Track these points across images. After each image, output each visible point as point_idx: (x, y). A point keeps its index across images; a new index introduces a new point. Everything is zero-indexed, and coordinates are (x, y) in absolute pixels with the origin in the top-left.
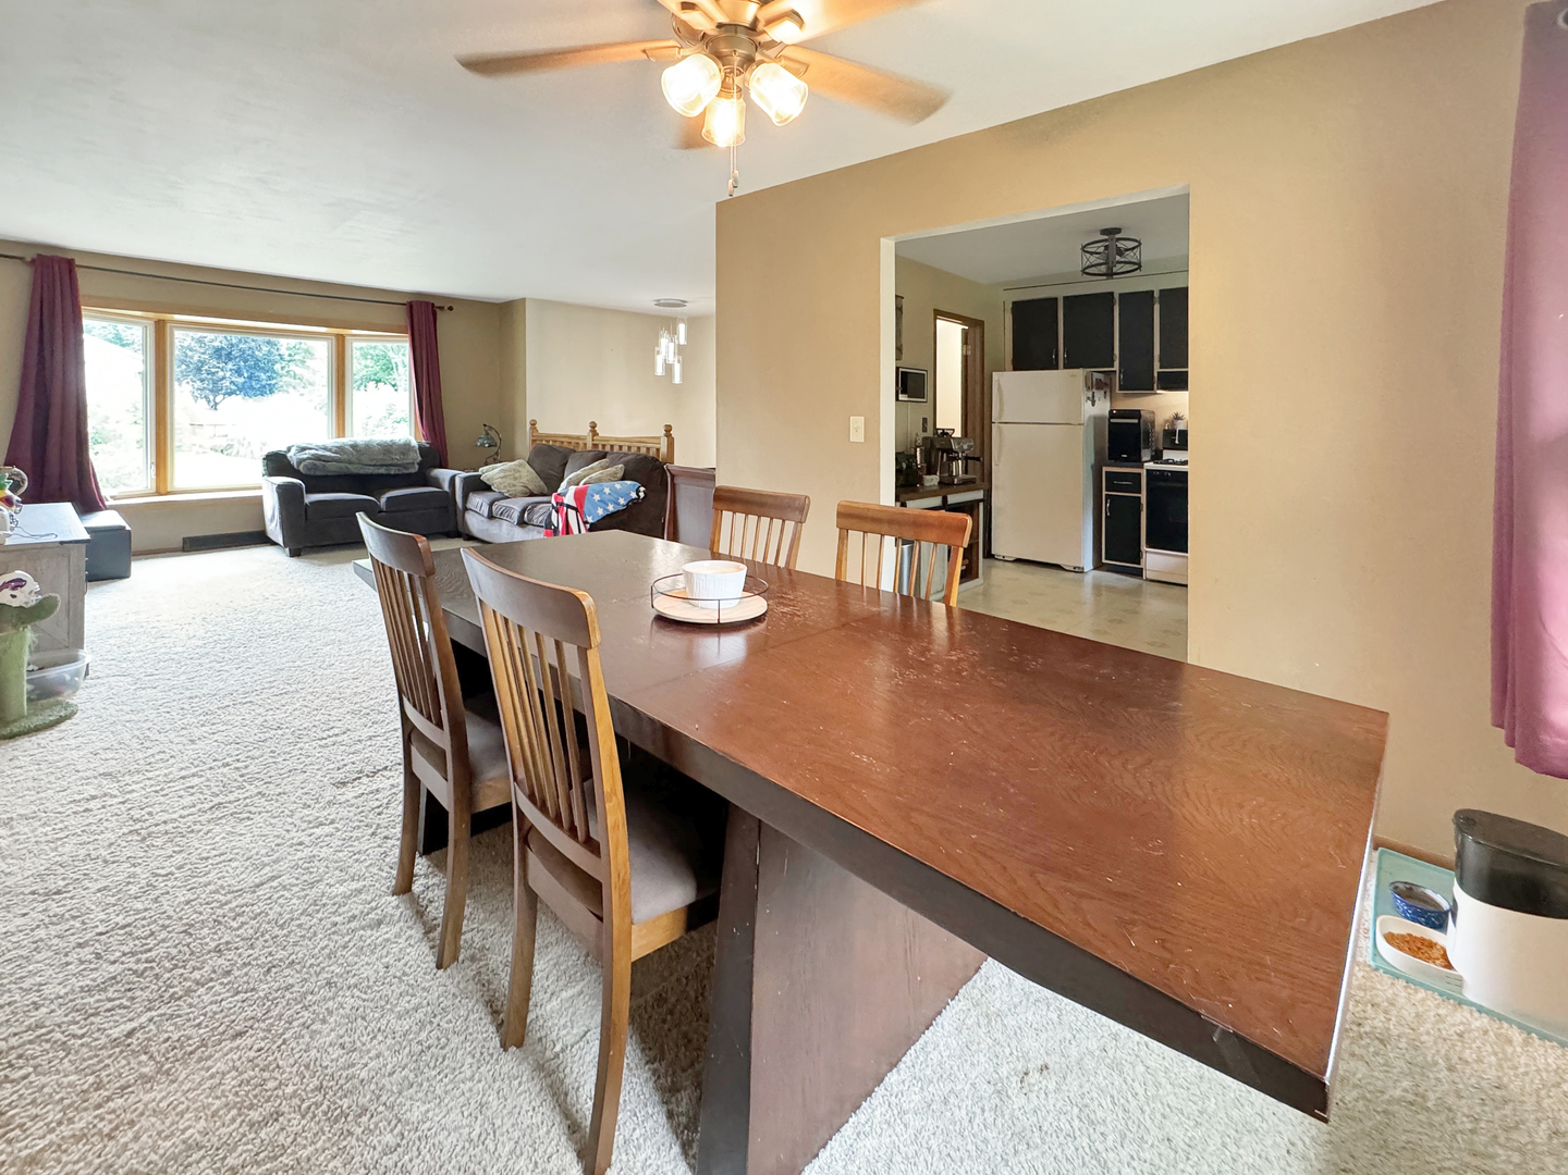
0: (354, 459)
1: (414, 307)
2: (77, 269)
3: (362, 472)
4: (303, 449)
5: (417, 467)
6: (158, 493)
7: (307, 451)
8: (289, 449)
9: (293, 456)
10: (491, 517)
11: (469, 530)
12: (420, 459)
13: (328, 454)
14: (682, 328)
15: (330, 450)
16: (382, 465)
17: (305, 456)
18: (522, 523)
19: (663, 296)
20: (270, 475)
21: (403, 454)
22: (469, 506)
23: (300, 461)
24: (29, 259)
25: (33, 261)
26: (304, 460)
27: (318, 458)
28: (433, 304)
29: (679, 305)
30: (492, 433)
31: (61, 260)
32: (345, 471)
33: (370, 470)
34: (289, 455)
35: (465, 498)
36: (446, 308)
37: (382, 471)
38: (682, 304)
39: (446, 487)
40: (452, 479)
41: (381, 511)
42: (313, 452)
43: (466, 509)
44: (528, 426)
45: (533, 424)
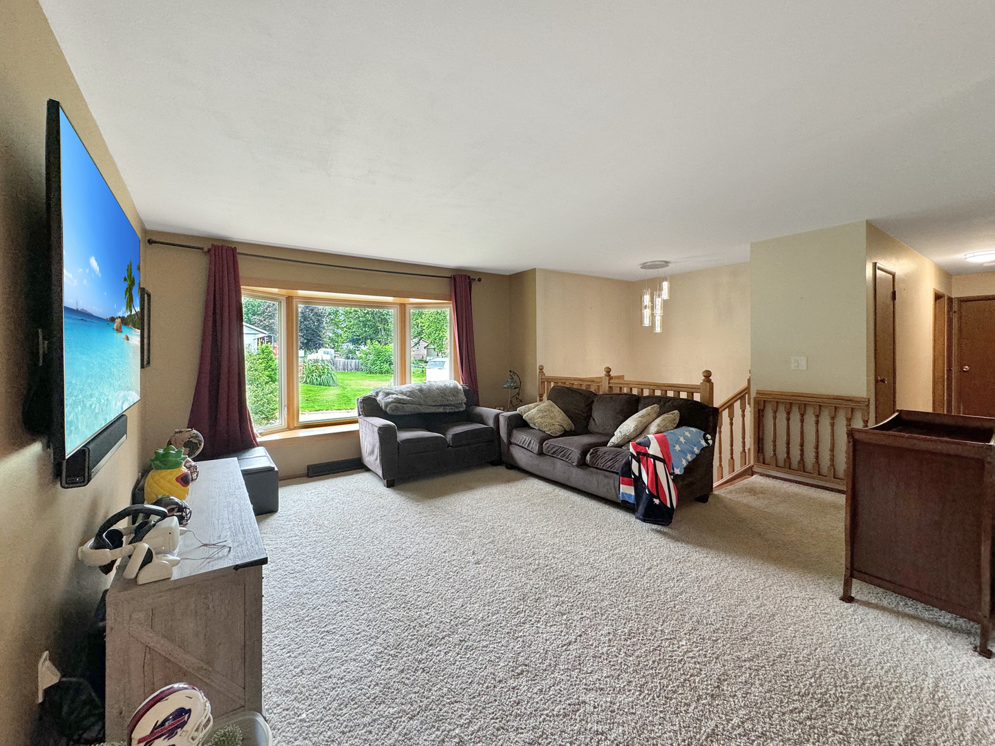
0: (422, 402)
1: (457, 280)
2: (238, 256)
3: (427, 411)
4: (388, 394)
5: (464, 406)
6: (289, 429)
7: (390, 396)
8: (377, 394)
9: (381, 399)
10: (541, 453)
11: (516, 463)
12: (465, 400)
13: (405, 397)
14: (665, 285)
15: (405, 395)
16: (441, 406)
17: (391, 400)
18: (582, 464)
19: (649, 259)
20: (366, 416)
21: (454, 396)
22: (513, 440)
23: (387, 404)
24: (206, 249)
25: (209, 251)
26: (390, 403)
27: (398, 401)
28: (469, 277)
29: (662, 266)
30: (515, 377)
31: (229, 249)
32: (417, 411)
33: (433, 410)
34: (378, 399)
35: (510, 434)
36: (477, 280)
37: (441, 410)
38: (666, 264)
39: (491, 424)
40: (497, 417)
41: (449, 446)
42: (394, 396)
43: (510, 443)
44: (538, 371)
45: (541, 369)
